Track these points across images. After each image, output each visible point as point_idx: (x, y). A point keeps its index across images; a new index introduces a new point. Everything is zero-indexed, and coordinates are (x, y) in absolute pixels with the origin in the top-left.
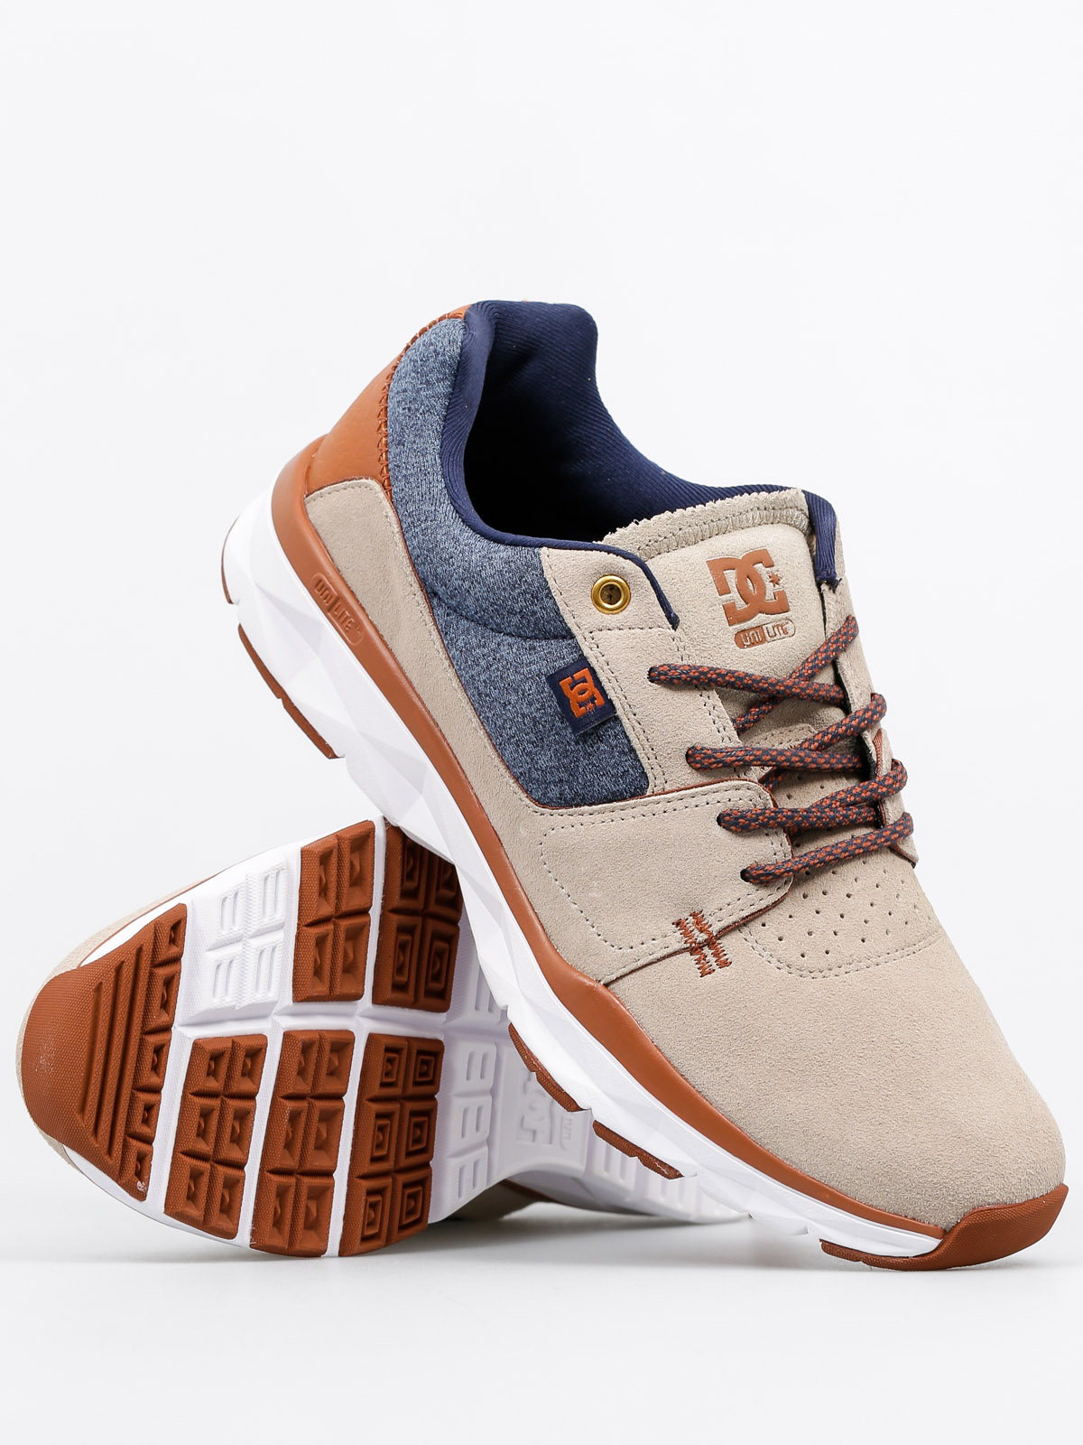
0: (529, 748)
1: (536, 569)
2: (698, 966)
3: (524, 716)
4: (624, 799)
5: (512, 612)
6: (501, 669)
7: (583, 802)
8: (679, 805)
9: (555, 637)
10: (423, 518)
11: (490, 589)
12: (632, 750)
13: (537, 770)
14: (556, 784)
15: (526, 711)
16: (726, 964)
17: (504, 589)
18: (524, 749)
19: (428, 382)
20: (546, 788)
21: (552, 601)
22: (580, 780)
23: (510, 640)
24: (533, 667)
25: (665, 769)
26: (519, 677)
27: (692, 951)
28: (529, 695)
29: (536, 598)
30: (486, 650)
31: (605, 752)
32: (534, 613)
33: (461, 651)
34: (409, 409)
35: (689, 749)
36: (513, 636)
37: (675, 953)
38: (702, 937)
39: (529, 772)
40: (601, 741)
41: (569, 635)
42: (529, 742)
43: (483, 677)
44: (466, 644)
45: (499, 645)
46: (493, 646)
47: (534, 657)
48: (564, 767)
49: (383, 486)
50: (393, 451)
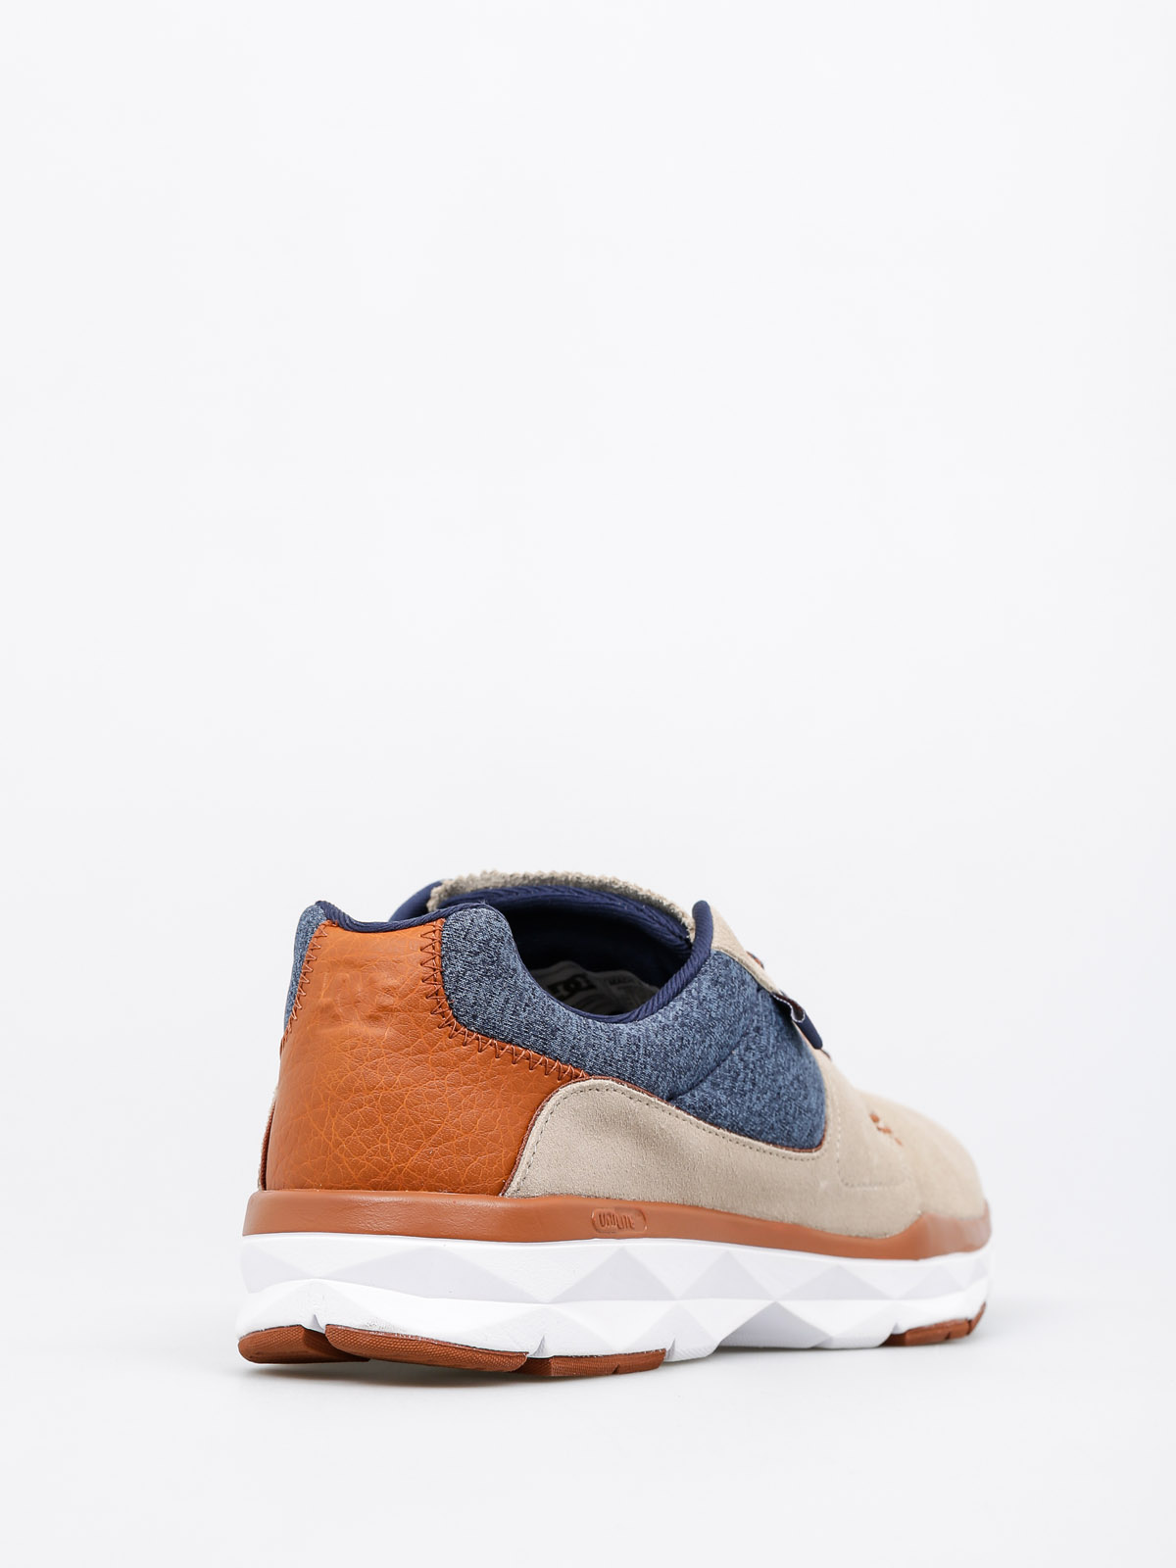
45: (742, 1059)
46: (741, 1066)
49: (574, 1078)
50: (555, 1045)
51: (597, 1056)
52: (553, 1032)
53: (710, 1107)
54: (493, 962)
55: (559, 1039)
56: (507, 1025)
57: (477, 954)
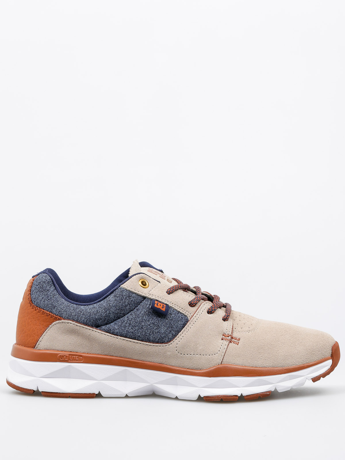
0: (157, 331)
1: (124, 291)
2: (235, 344)
3: (149, 325)
4: (186, 324)
5: (126, 306)
6: (134, 321)
7: (179, 331)
8: (198, 316)
9: (141, 302)
10: (80, 312)
11: (115, 306)
12: (179, 312)
13: (162, 334)
14: (169, 333)
15: (149, 323)
16: (239, 339)
17: (120, 302)
18: (156, 332)
19: (48, 290)
20: (168, 336)
21: (134, 294)
22: (175, 327)
23: (129, 314)
24: (142, 313)
25: (188, 311)
26: (141, 318)
27: (231, 342)
28: (147, 319)
29: (130, 296)
30: (126, 322)
31: (174, 316)
32: (132, 301)
33: (118, 329)
34: (49, 299)
35: (189, 303)
36: (129, 313)
37: (228, 344)
38: (230, 337)
39: (161, 336)
40: (172, 314)
41: (144, 298)
42: (155, 330)
43: (130, 328)
44: (118, 326)
45: (128, 317)
46: (126, 319)
47: (140, 310)
48: (169, 327)
49: (59, 319)
50: (54, 311)
51: (67, 314)
52: (54, 307)
53: (110, 330)
54: (41, 288)
55: (56, 309)
56: (42, 305)
57: (37, 285)
